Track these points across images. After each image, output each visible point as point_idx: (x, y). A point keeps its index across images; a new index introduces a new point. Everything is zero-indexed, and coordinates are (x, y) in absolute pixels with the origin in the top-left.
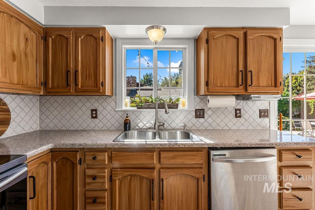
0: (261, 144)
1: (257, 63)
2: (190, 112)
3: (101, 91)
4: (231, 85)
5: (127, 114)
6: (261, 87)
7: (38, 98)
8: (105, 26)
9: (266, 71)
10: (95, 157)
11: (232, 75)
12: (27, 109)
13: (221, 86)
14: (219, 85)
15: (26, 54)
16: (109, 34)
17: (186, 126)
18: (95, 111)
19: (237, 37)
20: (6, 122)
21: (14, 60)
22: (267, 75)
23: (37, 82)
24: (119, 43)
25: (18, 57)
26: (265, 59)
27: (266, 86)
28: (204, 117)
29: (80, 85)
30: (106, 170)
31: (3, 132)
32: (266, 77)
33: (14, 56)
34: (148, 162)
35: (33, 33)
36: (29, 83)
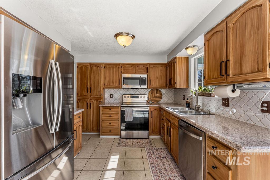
2: (218, 100)
3: (175, 86)
5: (188, 98)
7: (174, 89)
8: (175, 56)
10: (163, 112)
12: (169, 94)
13: (213, 79)
14: (212, 78)
15: (161, 76)
16: (182, 57)
17: (209, 110)
18: (184, 96)
19: (221, 30)
20: (161, 98)
21: (157, 79)
22: (252, 58)
23: (165, 84)
24: (190, 58)
25: (158, 77)
26: (249, 39)
27: (251, 72)
28: (229, 107)
29: (172, 84)
30: (164, 118)
31: (159, 101)
32: (251, 60)
33: (157, 78)
34: (169, 118)
35: (163, 68)
36: (162, 85)
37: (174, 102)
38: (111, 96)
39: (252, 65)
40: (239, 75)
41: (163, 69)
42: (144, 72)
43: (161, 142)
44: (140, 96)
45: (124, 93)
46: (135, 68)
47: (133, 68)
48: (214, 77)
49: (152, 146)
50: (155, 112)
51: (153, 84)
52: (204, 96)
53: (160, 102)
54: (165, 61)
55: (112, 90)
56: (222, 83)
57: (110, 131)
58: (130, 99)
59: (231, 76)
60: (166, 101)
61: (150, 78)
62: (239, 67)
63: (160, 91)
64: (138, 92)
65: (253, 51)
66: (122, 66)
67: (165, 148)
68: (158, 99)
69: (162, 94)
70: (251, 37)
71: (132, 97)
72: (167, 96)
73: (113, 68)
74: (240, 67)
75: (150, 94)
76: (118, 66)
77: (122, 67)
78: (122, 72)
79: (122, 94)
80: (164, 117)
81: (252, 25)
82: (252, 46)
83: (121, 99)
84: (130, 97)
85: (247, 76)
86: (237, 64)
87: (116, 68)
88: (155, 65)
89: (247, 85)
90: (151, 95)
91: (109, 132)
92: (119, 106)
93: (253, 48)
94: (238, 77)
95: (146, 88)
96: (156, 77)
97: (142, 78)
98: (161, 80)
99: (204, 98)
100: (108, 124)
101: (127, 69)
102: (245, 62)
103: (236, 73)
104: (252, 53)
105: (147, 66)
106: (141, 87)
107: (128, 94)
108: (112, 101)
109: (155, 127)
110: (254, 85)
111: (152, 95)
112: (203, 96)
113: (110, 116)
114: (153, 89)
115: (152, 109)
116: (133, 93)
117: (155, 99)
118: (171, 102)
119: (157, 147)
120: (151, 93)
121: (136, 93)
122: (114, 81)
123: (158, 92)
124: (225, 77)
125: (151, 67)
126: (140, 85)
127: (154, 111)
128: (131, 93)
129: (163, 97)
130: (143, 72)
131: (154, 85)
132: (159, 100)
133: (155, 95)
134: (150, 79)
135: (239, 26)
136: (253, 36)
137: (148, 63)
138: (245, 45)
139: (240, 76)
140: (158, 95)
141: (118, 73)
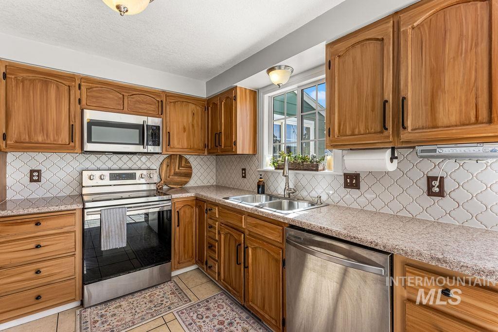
0: (354, 237)
1: (431, 74)
3: (234, 150)
4: (371, 129)
5: (261, 175)
6: (442, 127)
7: (215, 157)
8: (235, 85)
9: (459, 88)
10: (212, 209)
11: (373, 110)
13: (353, 134)
14: (348, 132)
15: (193, 125)
16: (246, 89)
17: (320, 197)
18: (244, 169)
19: (380, 37)
20: (189, 175)
21: (185, 132)
22: (461, 98)
23: (201, 145)
24: (261, 94)
25: (187, 129)
26: (454, 61)
27: (458, 123)
28: (359, 188)
29: (223, 145)
30: (217, 223)
31: (186, 183)
32: (458, 101)
33: (184, 128)
34: (239, 224)
35: (198, 108)
36: (196, 147)
37: (215, 184)
38: (35, 176)
39: (461, 111)
40: (429, 128)
41: (199, 110)
42: (153, 111)
43: (204, 280)
44: (138, 173)
45: (87, 164)
46: (126, 98)
47: (121, 96)
48: (356, 132)
49: (190, 301)
50: (185, 212)
51: (175, 142)
52: (300, 170)
53: (188, 185)
54: (202, 93)
55: (40, 157)
56: (377, 144)
57: (38, 298)
58: (107, 181)
59: (409, 130)
60: (200, 184)
61: (168, 128)
62: (430, 114)
63: (187, 161)
64: (130, 164)
65: (465, 83)
66: (83, 84)
67: (222, 295)
68: (183, 179)
69: (191, 168)
70: (459, 58)
71: (113, 177)
72: (202, 170)
73: (47, 86)
74: (432, 113)
75: (165, 166)
76: (67, 83)
77: (83, 88)
78: (84, 102)
79: (79, 169)
80: (217, 221)
81: (461, 35)
82: (461, 75)
83: (75, 184)
84: (108, 178)
85: (454, 131)
86: (424, 107)
87: (58, 87)
88: (179, 99)
89: (448, 149)
90: (166, 171)
91: (33, 301)
92: (74, 207)
93: (464, 79)
94: (430, 132)
95: (158, 153)
96: (181, 127)
97: (147, 125)
98: (194, 136)
99: (297, 173)
100: (32, 274)
101: (101, 97)
102: (444, 104)
103: (420, 123)
104: (461, 88)
105: (160, 96)
106: (145, 151)
107: (99, 169)
108: (38, 191)
109: (184, 247)
110: (465, 148)
111: (170, 170)
112: (296, 170)
113: (38, 247)
114: (171, 155)
115: (178, 206)
116: (115, 167)
117: (177, 179)
118: (209, 184)
119: (202, 298)
120: (168, 166)
121: (125, 167)
122: (51, 128)
123: (183, 163)
124: (391, 133)
125: (171, 101)
126: (142, 143)
127: (182, 209)
128: (110, 164)
129: (193, 174)
130: (149, 110)
131: (178, 146)
132: (186, 180)
133: (177, 170)
134: (168, 130)
135: (427, 32)
136: (463, 56)
137: (164, 92)
138: (444, 71)
139: (431, 130)
140: (183, 170)
141: (67, 101)
